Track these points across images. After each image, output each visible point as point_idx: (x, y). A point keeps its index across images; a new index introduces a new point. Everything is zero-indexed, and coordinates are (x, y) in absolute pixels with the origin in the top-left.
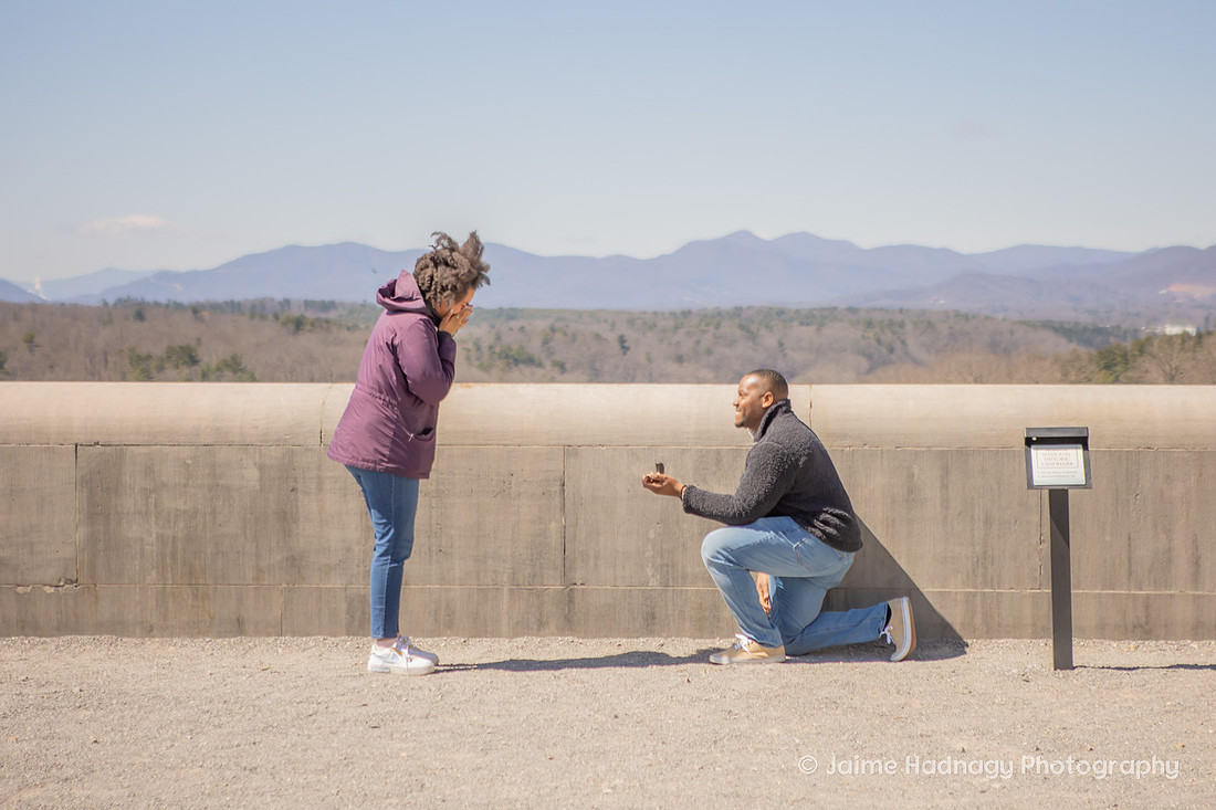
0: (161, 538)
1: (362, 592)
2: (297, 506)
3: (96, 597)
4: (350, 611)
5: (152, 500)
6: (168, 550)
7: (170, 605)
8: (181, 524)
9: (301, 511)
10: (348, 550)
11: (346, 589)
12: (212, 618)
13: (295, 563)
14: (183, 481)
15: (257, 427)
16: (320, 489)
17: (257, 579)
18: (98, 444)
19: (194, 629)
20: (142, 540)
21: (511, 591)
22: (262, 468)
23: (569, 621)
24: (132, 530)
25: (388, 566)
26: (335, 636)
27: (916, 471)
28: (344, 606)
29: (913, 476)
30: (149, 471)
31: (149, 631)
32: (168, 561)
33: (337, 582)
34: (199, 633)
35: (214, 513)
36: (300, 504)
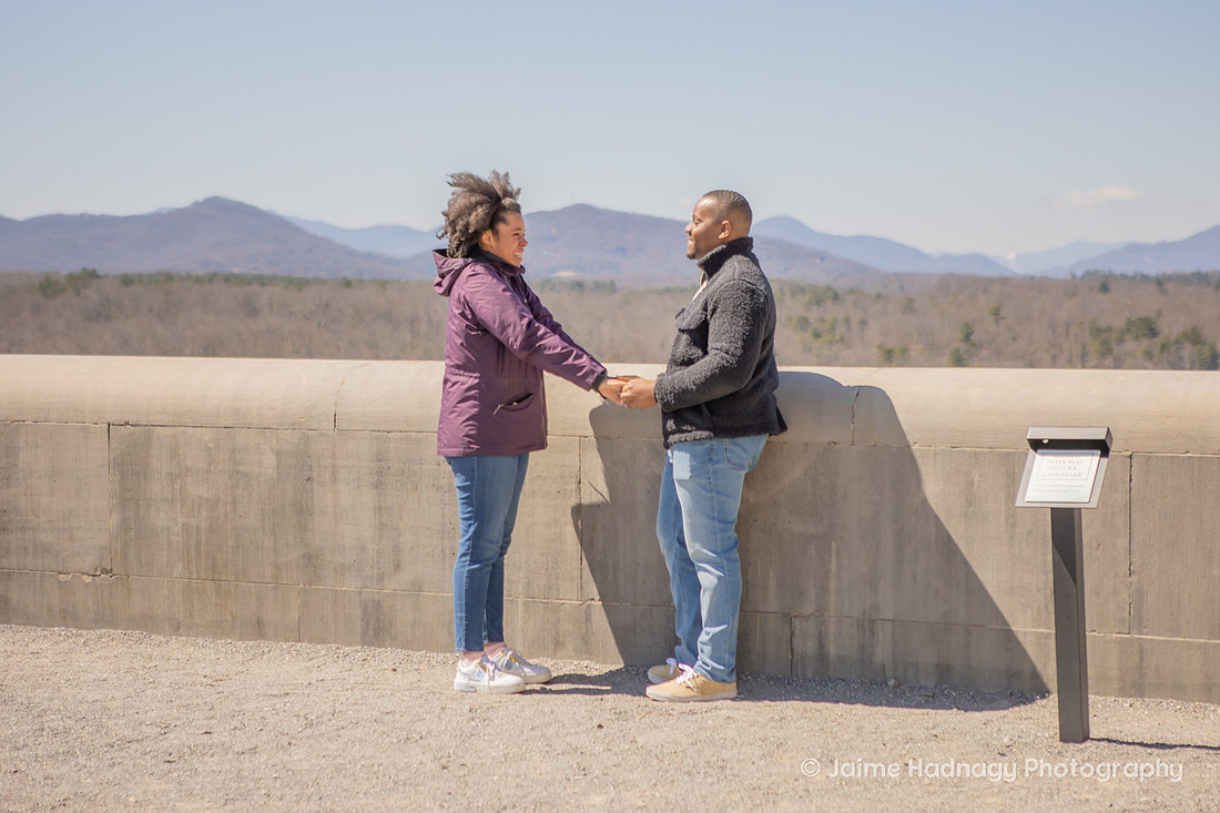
0: (186, 527)
1: (376, 597)
2: (312, 498)
3: (128, 589)
4: (365, 618)
5: (177, 487)
6: (193, 542)
7: (196, 602)
8: (204, 513)
9: (316, 503)
10: (363, 549)
11: (361, 593)
12: (234, 619)
13: (311, 561)
14: (205, 466)
15: (274, 409)
16: (335, 480)
17: (275, 577)
18: (127, 423)
19: (218, 630)
20: (168, 529)
21: (525, 603)
22: (279, 454)
23: (587, 643)
24: (161, 518)
25: (467, 568)
26: (350, 646)
27: (976, 478)
28: (358, 612)
29: (973, 483)
30: (174, 454)
31: (176, 628)
32: (193, 553)
33: (351, 585)
34: (222, 633)
35: (234, 502)
36: (315, 495)
